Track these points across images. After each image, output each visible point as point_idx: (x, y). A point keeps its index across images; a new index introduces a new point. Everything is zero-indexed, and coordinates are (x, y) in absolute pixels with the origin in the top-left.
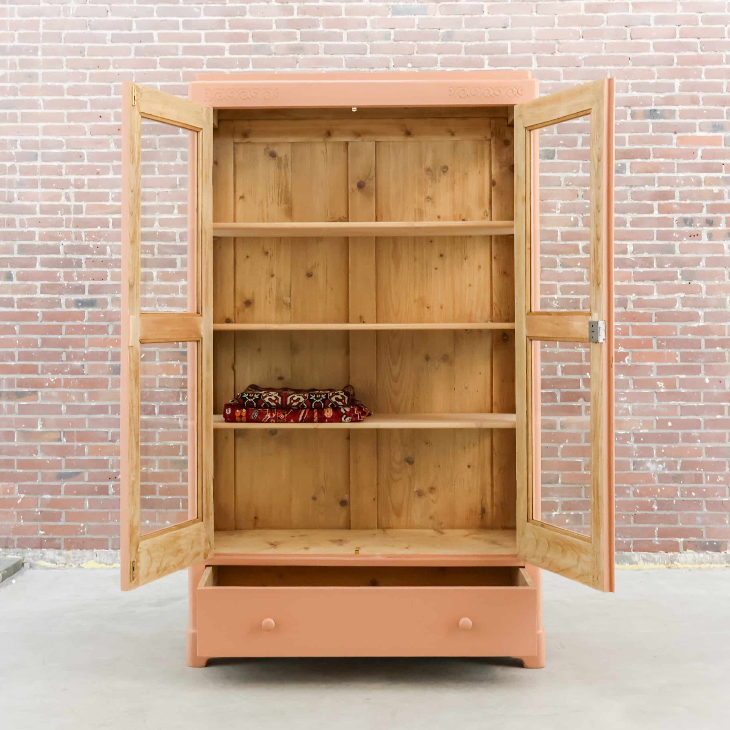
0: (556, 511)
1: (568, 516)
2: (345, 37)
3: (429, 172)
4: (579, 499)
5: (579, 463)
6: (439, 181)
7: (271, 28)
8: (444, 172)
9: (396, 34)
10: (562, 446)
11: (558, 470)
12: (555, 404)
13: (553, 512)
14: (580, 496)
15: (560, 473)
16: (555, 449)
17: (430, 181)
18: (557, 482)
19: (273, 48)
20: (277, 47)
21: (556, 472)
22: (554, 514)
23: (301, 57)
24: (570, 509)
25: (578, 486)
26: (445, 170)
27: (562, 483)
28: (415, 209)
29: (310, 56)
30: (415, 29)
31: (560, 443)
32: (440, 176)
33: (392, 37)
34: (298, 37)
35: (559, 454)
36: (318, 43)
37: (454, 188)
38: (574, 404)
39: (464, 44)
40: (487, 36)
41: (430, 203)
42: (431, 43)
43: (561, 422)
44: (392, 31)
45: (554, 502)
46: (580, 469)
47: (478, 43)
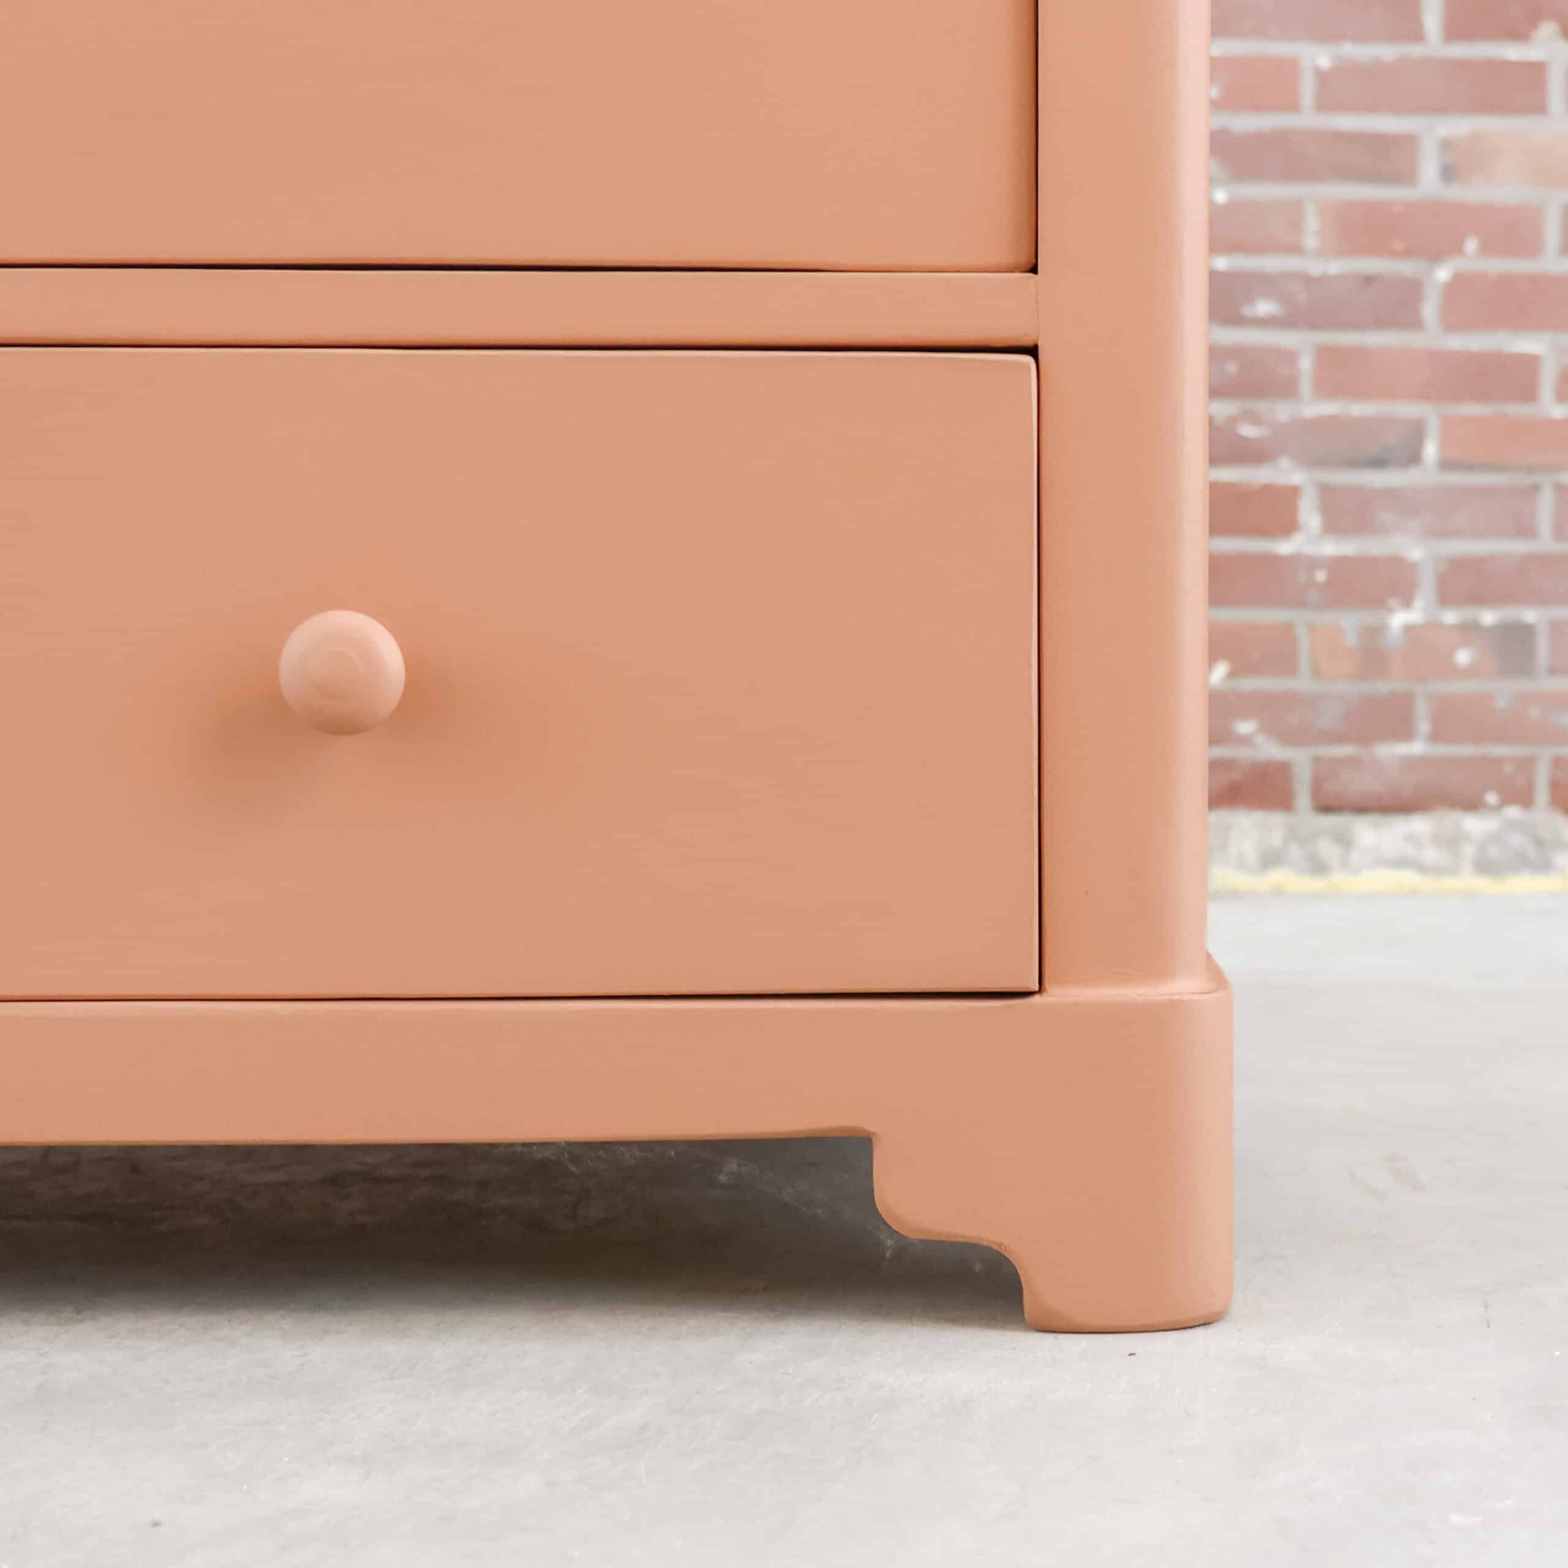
0: (1407, 603)
1: (1470, 630)
4: (1518, 547)
5: (1530, 364)
10: (1443, 274)
11: (1424, 395)
12: (1416, 50)
13: (1391, 611)
14: (1525, 530)
15: (1430, 414)
16: (1413, 289)
18: (1413, 458)
21: (1409, 410)
22: (1399, 619)
24: (1479, 598)
25: (1521, 480)
27: (1446, 465)
31: (1436, 257)
35: (1430, 311)
38: (1512, 52)
43: (1446, 145)
45: (1398, 562)
46: (1529, 394)
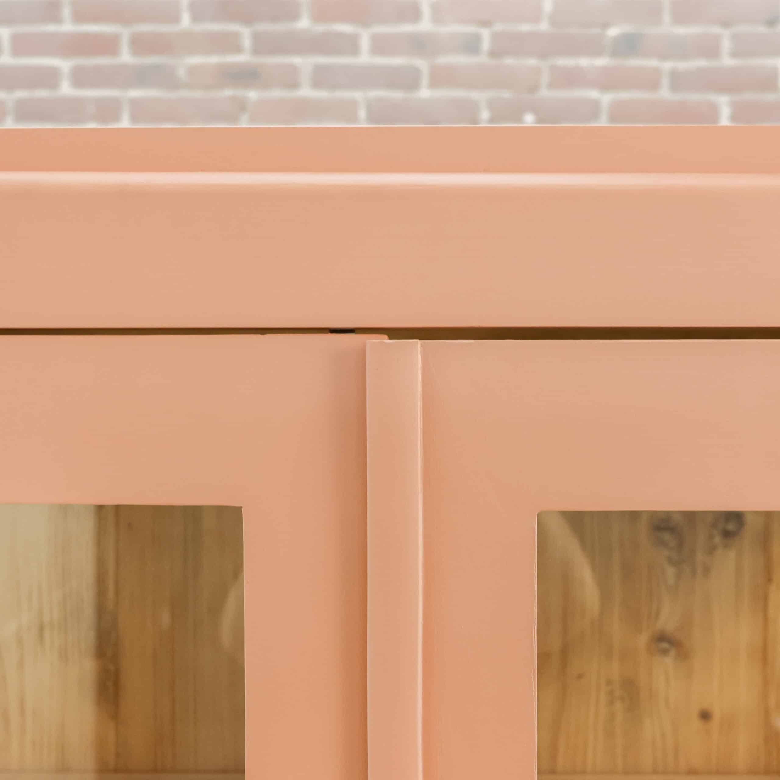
2: (365, 43)
3: (667, 536)
6: (707, 570)
7: (176, 19)
8: (727, 534)
9: (495, 37)
17: (670, 571)
19: (182, 73)
20: (192, 70)
23: (253, 95)
26: (731, 527)
28: (609, 683)
29: (277, 93)
30: (544, 26)
32: (711, 550)
33: (486, 45)
34: (247, 42)
36: (297, 60)
37: (765, 598)
39: (667, 66)
40: (726, 45)
41: (669, 661)
42: (584, 62)
44: (486, 34)
47: (702, 63)
